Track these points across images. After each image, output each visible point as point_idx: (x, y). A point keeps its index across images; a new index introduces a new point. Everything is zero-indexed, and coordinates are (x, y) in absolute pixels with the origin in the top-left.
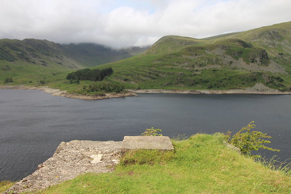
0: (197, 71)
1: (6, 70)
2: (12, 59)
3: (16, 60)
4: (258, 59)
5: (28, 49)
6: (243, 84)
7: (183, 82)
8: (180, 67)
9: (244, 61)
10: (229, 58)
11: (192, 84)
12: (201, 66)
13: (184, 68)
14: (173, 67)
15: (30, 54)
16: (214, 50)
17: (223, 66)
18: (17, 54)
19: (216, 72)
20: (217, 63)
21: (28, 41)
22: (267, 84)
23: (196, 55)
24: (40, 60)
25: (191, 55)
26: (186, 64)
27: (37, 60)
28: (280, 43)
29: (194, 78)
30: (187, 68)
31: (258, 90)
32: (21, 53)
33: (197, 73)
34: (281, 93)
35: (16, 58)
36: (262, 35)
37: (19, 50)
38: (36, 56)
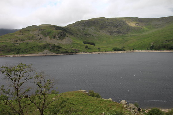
0: (17, 43)
4: (57, 37)
6: (39, 50)
7: (3, 51)
8: (9, 42)
9: (49, 38)
10: (41, 36)
11: (8, 52)
12: (22, 40)
13: (11, 42)
14: (4, 42)
16: (35, 31)
17: (35, 40)
19: (28, 44)
20: (32, 39)
22: (50, 50)
23: (23, 34)
25: (20, 34)
26: (13, 40)
28: (88, 29)
29: (12, 48)
30: (12, 42)
31: (44, 53)
33: (17, 45)
34: (56, 54)
36: (79, 24)
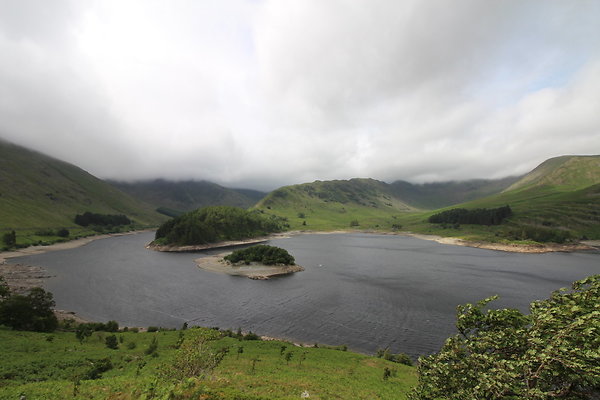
2: (345, 201)
3: (348, 202)
15: (359, 195)
18: (347, 195)
24: (369, 201)
32: (350, 194)
37: (349, 191)
38: (365, 197)
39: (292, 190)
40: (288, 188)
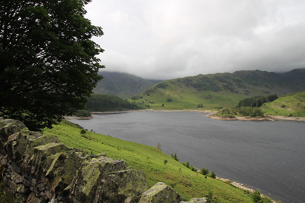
1: (208, 98)
2: (217, 89)
3: (221, 90)
5: (234, 80)
15: (236, 85)
18: (223, 85)
21: (238, 73)
24: (244, 90)
27: (241, 90)
32: (226, 84)
35: (221, 88)
37: (226, 82)
38: (242, 86)
39: (172, 83)
40: (169, 81)
